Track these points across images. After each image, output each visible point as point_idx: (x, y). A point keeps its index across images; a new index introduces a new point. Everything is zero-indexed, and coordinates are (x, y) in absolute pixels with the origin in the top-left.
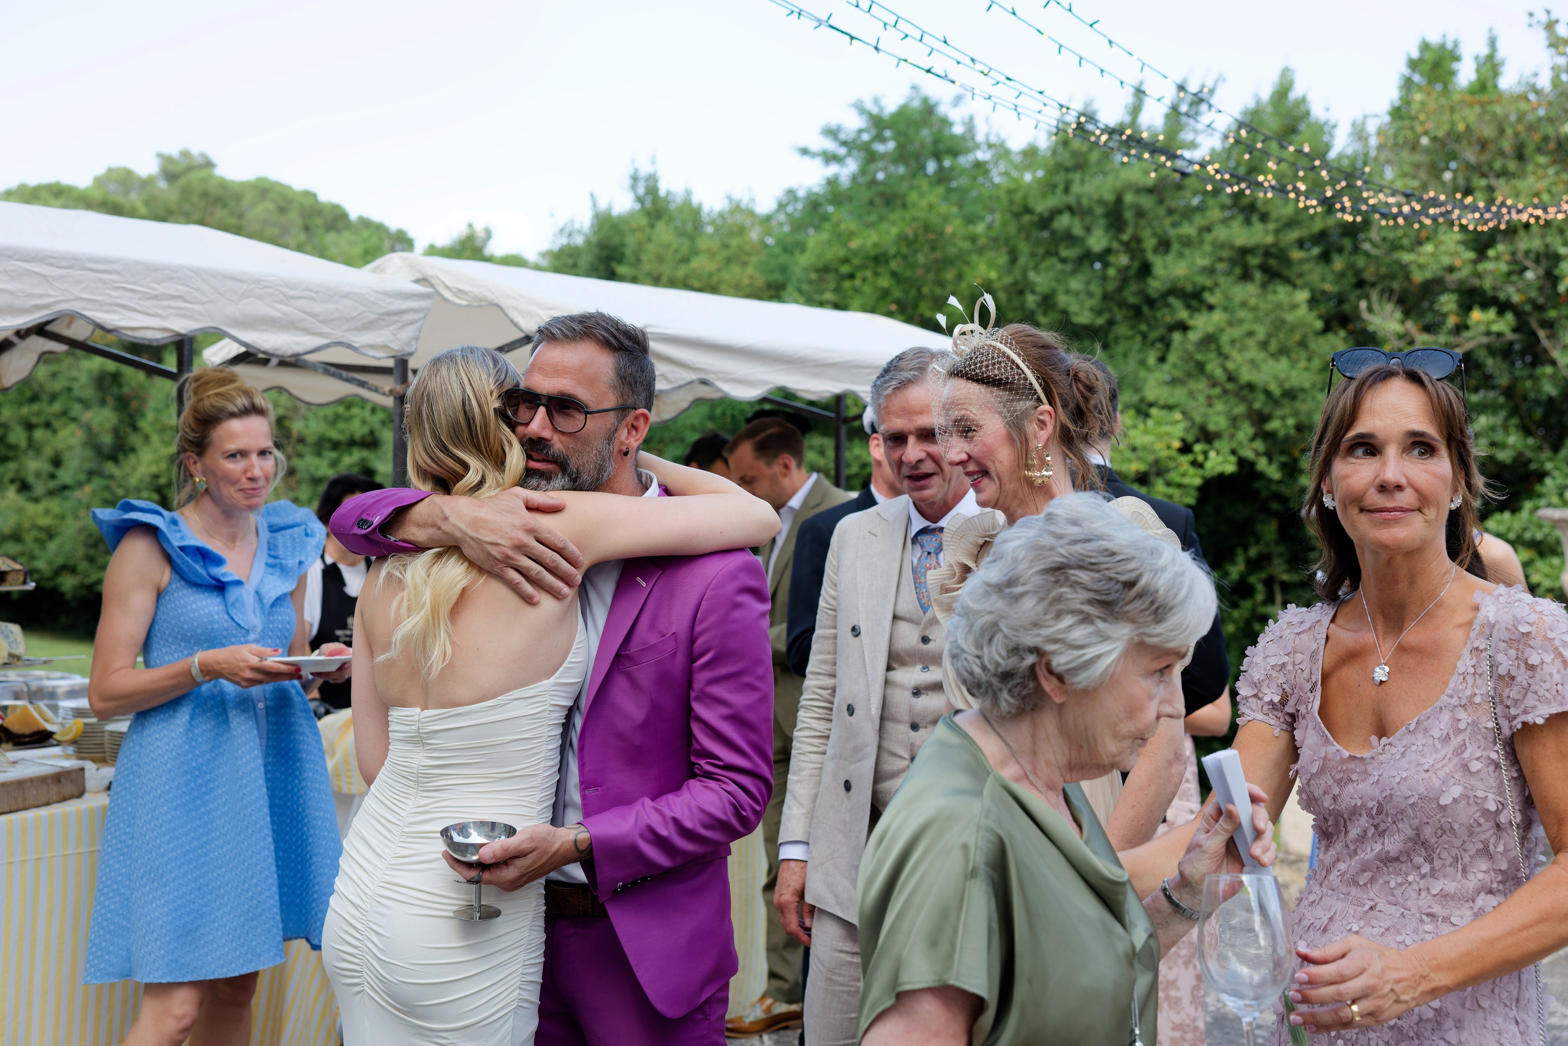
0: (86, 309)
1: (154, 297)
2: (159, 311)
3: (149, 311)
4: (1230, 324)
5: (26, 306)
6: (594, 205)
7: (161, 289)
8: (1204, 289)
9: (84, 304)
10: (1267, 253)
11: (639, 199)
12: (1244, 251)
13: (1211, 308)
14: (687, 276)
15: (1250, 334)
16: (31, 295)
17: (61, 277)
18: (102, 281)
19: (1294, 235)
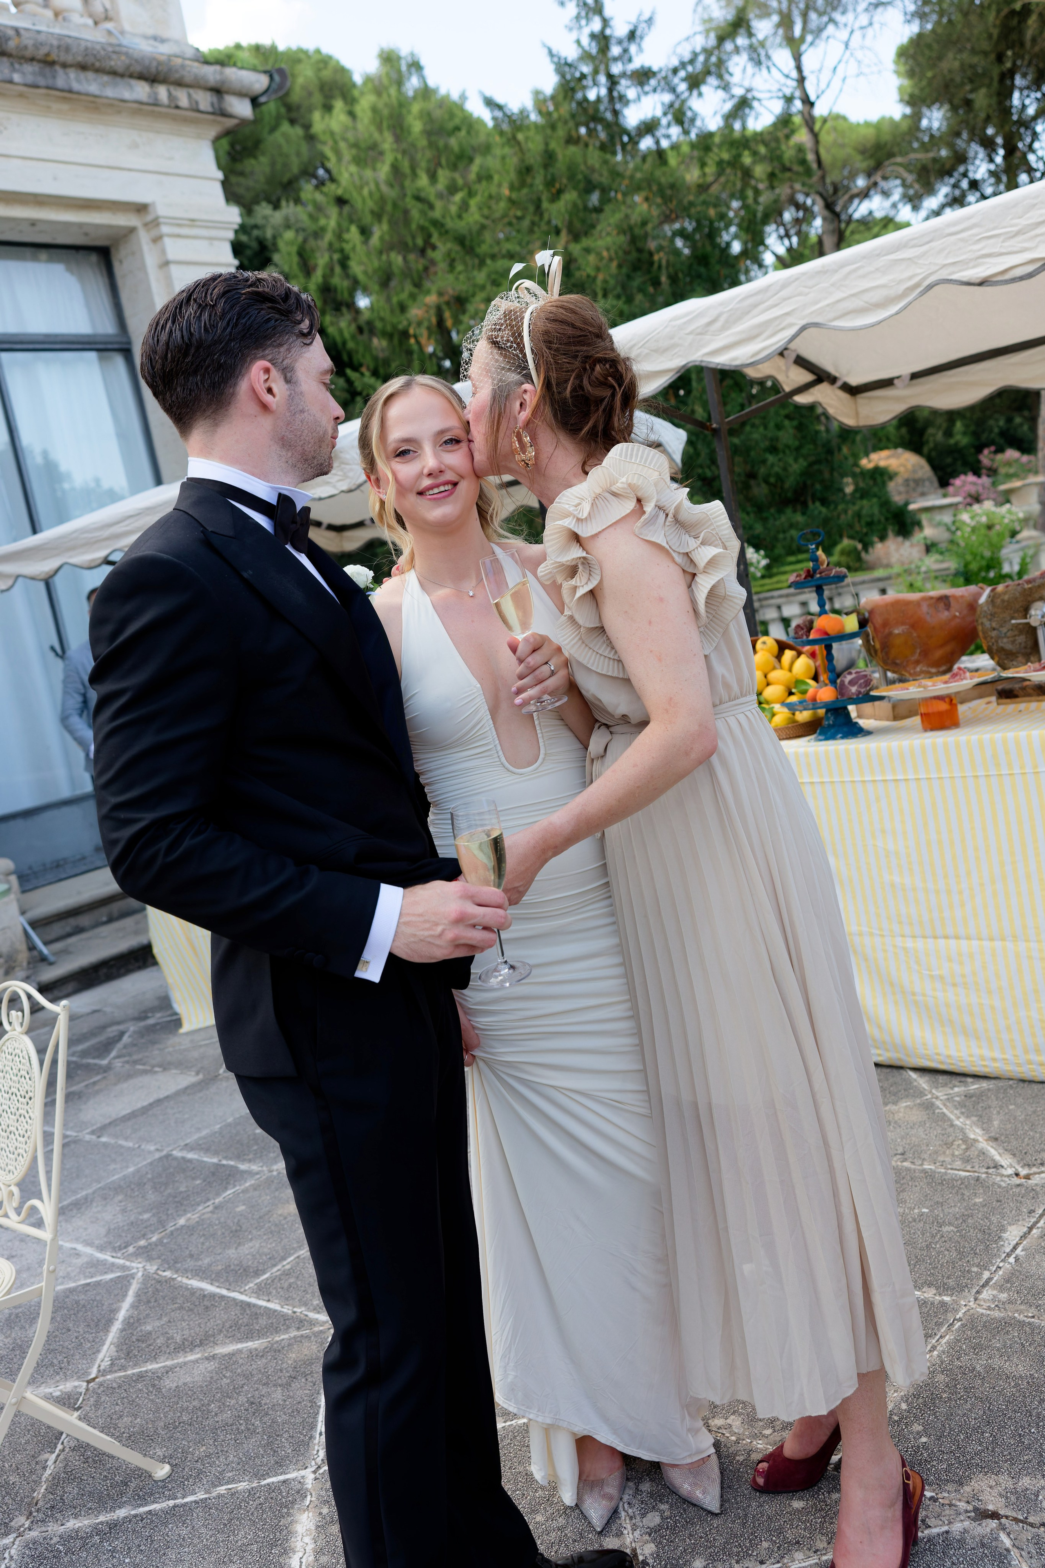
0: (954, 273)
1: (1017, 233)
2: (1026, 245)
3: (1015, 249)
5: (900, 292)
7: (1024, 222)
9: (951, 269)
16: (900, 282)
17: (924, 254)
18: (962, 240)
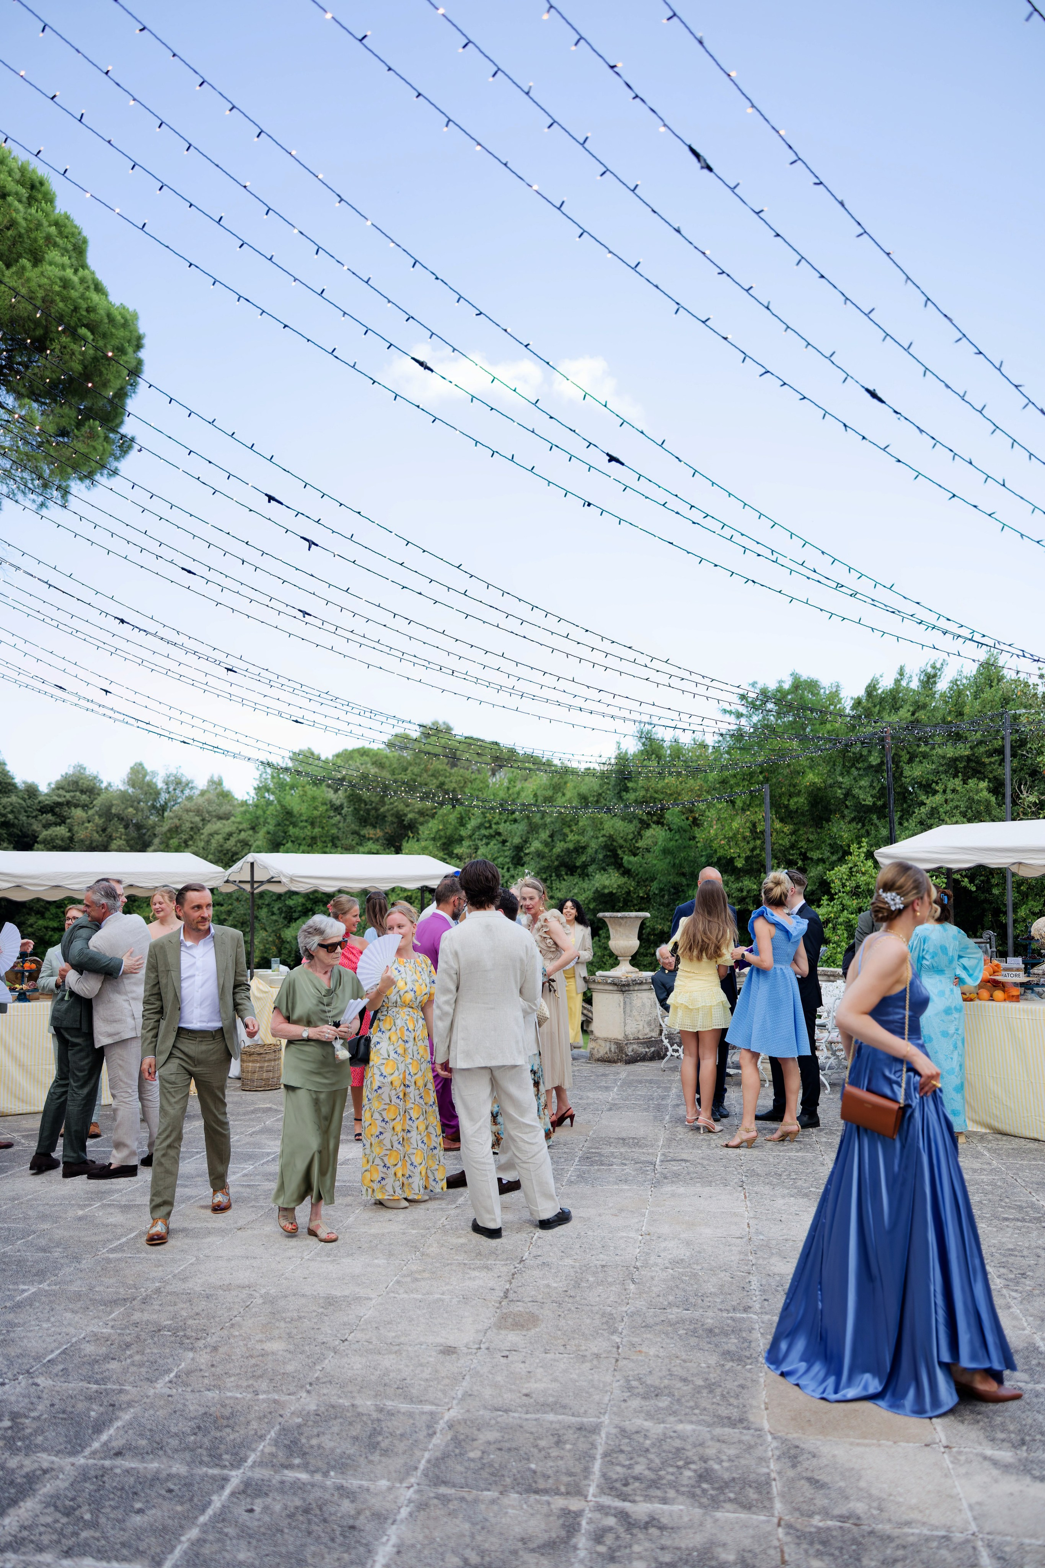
4: (946, 801)
6: (619, 748)
8: (933, 781)
10: (969, 759)
11: (644, 744)
12: (955, 760)
13: (935, 792)
14: (663, 787)
15: (957, 807)
19: (982, 749)
